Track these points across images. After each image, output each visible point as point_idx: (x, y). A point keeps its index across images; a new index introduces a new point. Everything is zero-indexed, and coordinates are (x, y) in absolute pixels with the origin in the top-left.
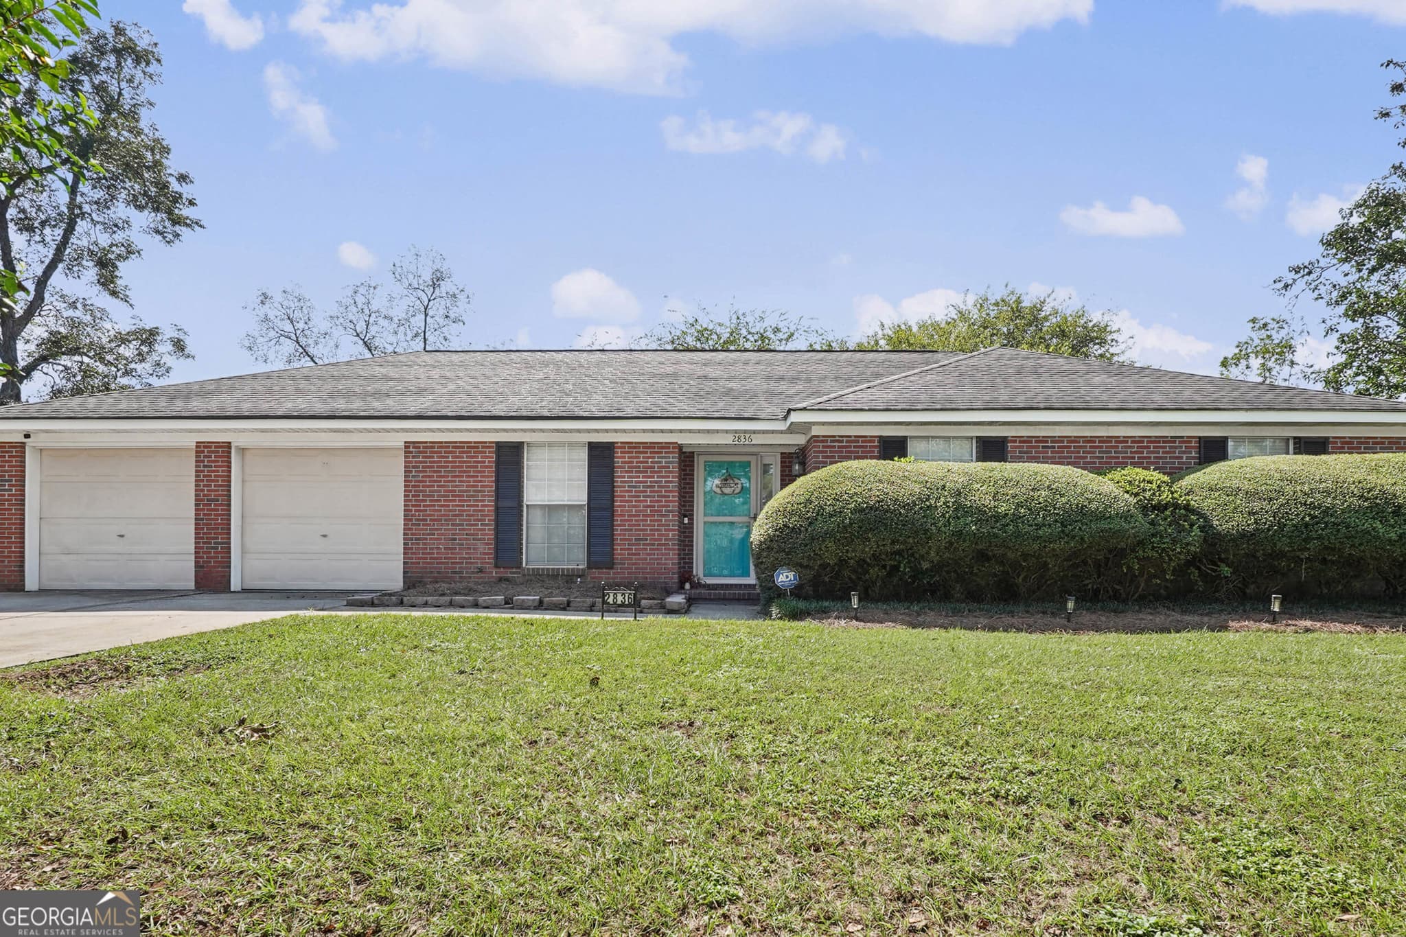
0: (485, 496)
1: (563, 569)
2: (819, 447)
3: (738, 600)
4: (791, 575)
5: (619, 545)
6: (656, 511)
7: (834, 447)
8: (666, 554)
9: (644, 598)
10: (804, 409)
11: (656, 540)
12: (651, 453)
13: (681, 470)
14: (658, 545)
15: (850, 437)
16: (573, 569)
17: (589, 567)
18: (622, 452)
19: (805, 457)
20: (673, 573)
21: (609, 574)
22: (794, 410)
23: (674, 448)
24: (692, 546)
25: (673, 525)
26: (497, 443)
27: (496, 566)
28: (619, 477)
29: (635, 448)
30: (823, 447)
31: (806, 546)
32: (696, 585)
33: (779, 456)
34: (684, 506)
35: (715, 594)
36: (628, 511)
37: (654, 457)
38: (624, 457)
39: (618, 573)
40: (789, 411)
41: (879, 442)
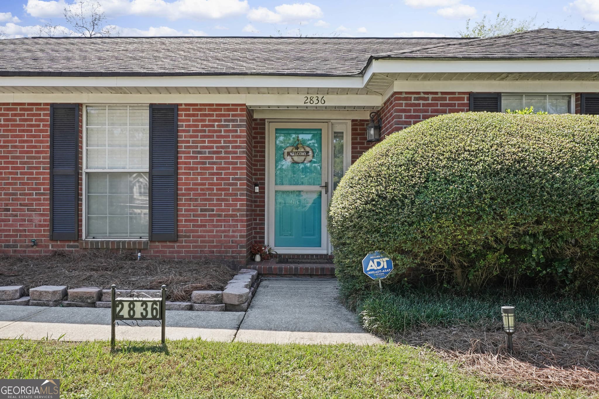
0: (40, 163)
1: (124, 242)
2: (401, 105)
3: (311, 275)
4: (384, 262)
5: (183, 215)
6: (223, 179)
7: (419, 105)
8: (234, 226)
9: (197, 288)
10: (389, 57)
11: (223, 210)
12: (217, 115)
13: (249, 135)
14: (226, 216)
15: (436, 93)
16: (134, 243)
17: (152, 240)
18: (186, 115)
19: (380, 120)
20: (242, 247)
21: (173, 247)
22: (377, 58)
23: (242, 110)
24: (264, 215)
25: (242, 195)
26: (52, 105)
27: (53, 238)
28: (183, 142)
29: (200, 110)
30: (407, 105)
31: (410, 225)
32: (268, 257)
33: (350, 123)
34: (255, 174)
35: (286, 269)
36: (192, 179)
37: (220, 121)
38: (189, 121)
39: (183, 247)
40: (371, 59)
41: (469, 99)
